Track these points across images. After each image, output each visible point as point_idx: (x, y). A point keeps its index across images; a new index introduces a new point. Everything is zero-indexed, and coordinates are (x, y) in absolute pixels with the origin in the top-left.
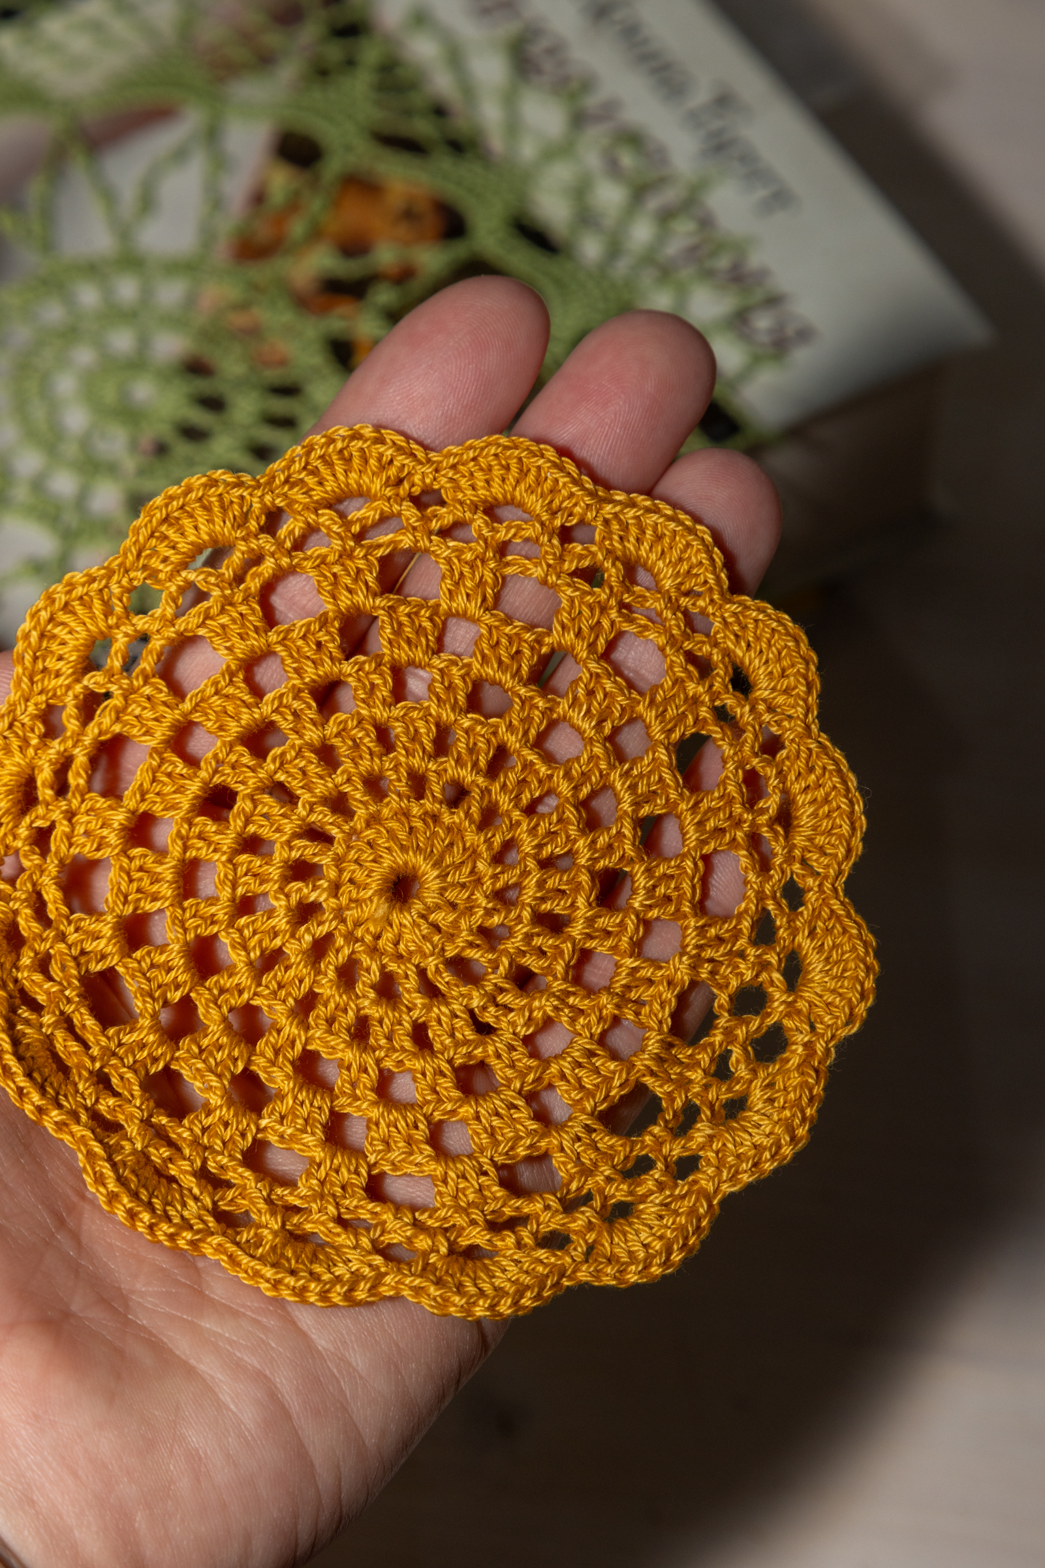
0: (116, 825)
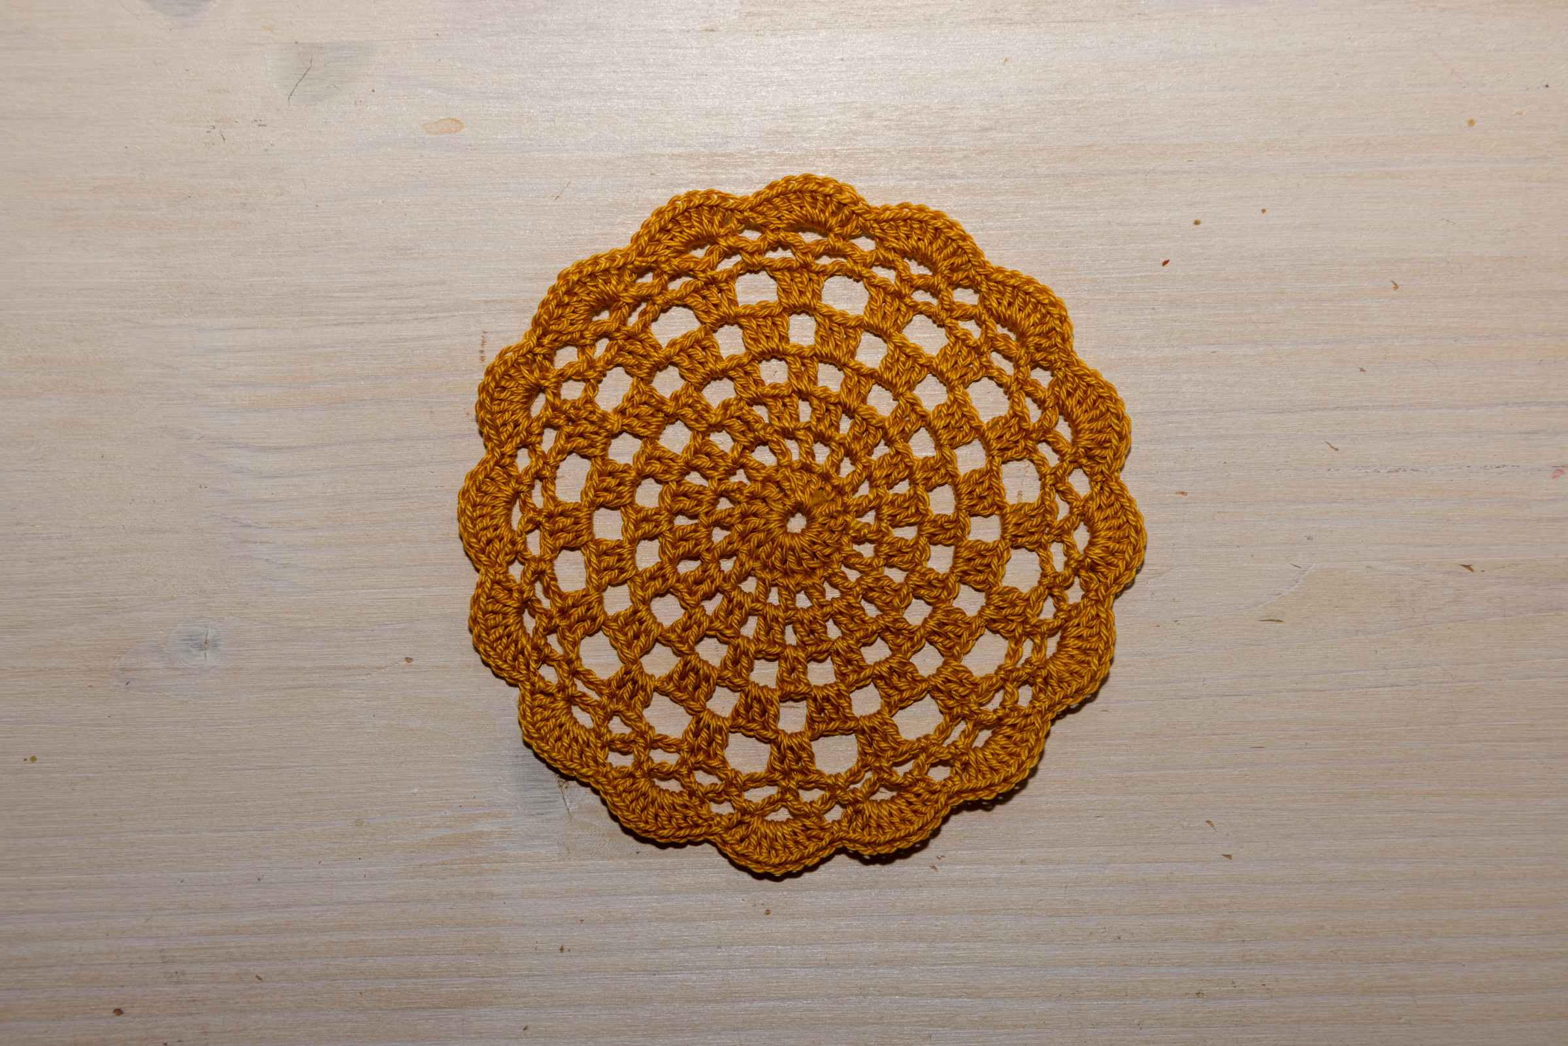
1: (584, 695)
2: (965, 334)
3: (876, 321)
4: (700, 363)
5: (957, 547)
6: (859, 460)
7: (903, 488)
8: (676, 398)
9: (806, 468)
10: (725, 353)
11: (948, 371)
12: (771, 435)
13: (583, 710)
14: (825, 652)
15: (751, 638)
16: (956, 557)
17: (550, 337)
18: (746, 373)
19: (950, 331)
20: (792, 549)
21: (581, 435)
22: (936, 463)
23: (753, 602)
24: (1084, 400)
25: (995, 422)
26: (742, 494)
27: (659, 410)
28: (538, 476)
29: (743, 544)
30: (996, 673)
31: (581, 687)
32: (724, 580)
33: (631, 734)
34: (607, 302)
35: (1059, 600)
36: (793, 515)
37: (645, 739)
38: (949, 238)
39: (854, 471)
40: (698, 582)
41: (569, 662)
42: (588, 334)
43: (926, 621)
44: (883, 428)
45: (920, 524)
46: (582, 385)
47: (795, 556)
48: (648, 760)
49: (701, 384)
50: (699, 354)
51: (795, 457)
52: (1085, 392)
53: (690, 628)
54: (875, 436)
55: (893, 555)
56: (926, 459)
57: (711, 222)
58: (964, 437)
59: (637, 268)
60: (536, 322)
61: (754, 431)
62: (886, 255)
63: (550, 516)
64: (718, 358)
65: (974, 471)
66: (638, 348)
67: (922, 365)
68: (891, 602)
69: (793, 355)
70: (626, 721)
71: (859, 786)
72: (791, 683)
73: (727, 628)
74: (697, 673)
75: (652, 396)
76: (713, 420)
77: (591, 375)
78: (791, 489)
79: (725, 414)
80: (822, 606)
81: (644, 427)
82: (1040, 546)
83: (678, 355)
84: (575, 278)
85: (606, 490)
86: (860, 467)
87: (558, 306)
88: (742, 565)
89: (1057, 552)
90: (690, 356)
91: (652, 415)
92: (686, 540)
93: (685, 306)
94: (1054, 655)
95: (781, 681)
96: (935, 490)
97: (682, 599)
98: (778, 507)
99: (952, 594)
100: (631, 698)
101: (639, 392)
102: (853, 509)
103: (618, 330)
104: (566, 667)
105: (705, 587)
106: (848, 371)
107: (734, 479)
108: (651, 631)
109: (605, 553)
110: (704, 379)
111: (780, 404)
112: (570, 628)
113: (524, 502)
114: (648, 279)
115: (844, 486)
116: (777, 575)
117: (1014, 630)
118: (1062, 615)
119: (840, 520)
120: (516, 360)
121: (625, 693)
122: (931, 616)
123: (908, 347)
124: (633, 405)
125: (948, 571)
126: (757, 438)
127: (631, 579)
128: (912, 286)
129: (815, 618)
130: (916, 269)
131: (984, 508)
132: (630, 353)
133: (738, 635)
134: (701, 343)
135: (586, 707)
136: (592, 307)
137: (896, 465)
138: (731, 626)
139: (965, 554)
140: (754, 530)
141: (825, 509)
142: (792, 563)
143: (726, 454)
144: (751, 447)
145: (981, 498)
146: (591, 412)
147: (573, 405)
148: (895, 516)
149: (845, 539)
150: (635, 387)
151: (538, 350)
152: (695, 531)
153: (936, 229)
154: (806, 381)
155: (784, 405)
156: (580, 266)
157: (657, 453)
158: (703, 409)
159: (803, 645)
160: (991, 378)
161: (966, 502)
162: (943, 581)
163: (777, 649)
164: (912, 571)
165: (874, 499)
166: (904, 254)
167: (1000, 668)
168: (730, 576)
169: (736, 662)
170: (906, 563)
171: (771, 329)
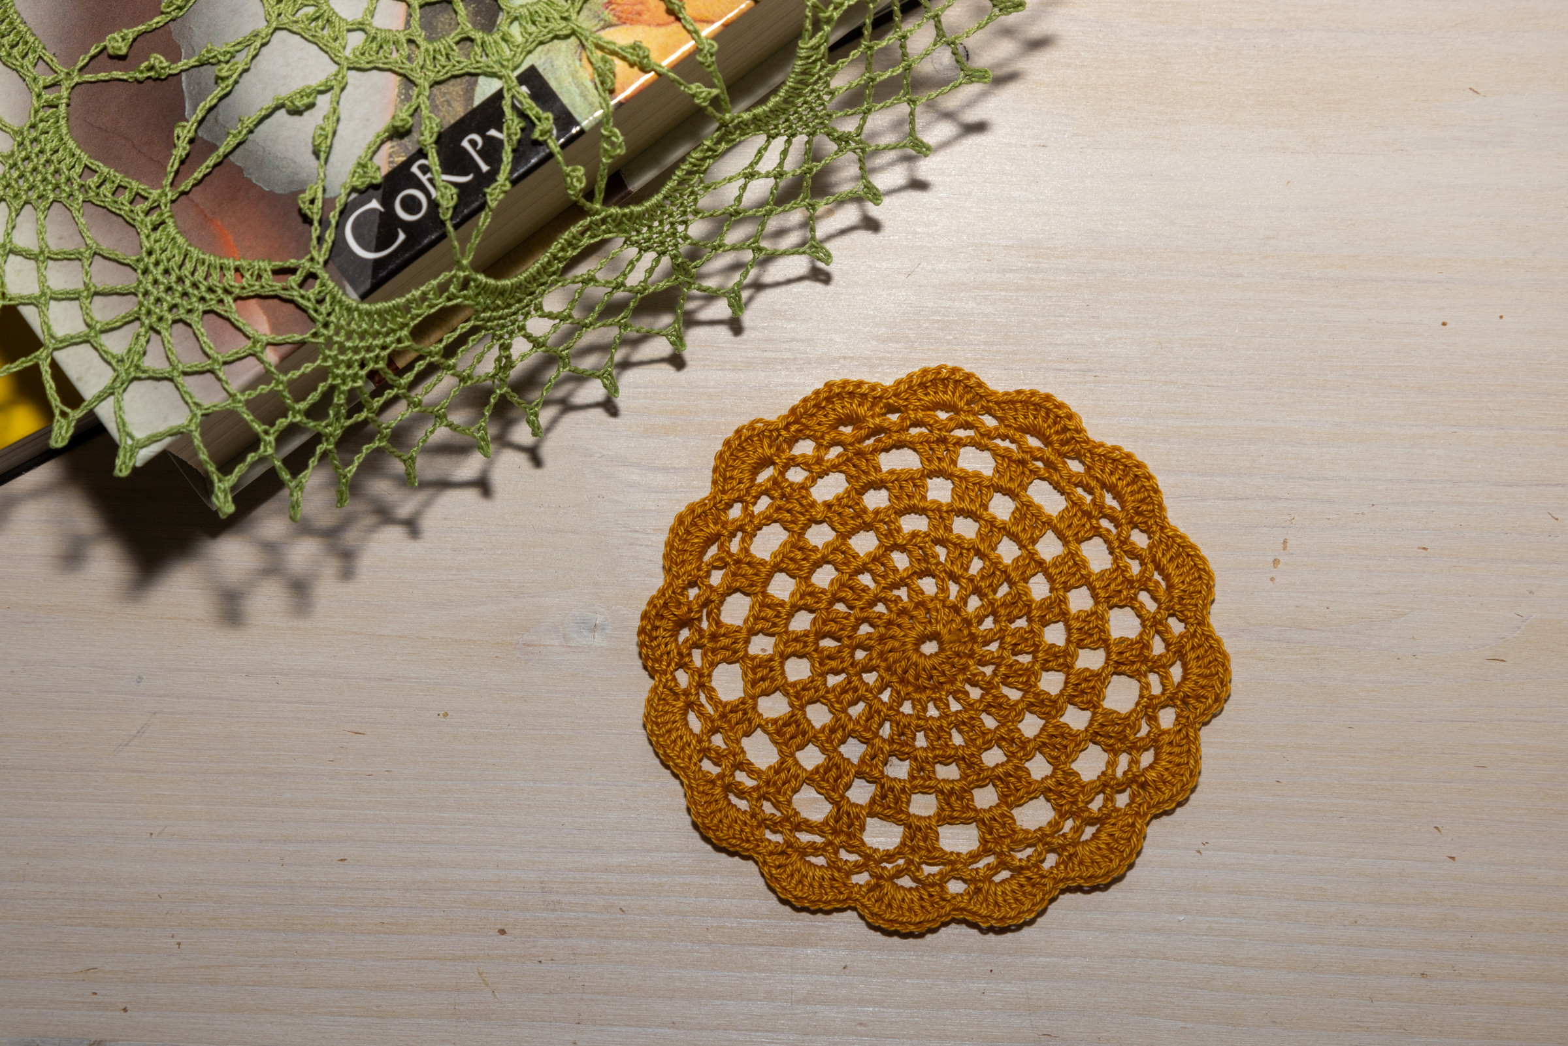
1: (702, 705)
2: (1126, 567)
3: (1061, 526)
4: (907, 495)
5: (1047, 722)
6: (1000, 622)
7: (1025, 659)
8: (877, 512)
9: (956, 609)
10: (931, 496)
11: (1099, 588)
12: (941, 572)
13: (697, 717)
14: (907, 753)
15: (854, 718)
16: (1043, 729)
17: (797, 426)
18: (941, 517)
19: (1115, 560)
20: (916, 664)
21: (789, 511)
22: (1059, 652)
23: (866, 691)
24: (1203, 658)
25: (1122, 640)
26: (896, 606)
27: (859, 516)
28: (741, 528)
29: (879, 644)
30: (1035, 831)
31: (703, 699)
32: (852, 665)
33: (725, 750)
34: (852, 420)
35: (1110, 799)
36: (930, 640)
37: (735, 759)
38: (1144, 486)
39: (991, 629)
40: (830, 657)
41: (701, 676)
42: (827, 437)
43: (997, 766)
44: (1029, 606)
45: (1026, 692)
46: (806, 474)
47: (915, 670)
48: (731, 775)
49: (901, 511)
50: (910, 488)
51: (952, 597)
52: (1206, 651)
53: (808, 689)
54: (1021, 611)
55: (995, 705)
56: (1053, 645)
57: (961, 398)
58: (1091, 643)
59: (889, 404)
60: (793, 411)
61: (928, 563)
62: (1089, 481)
63: (738, 562)
64: (924, 498)
65: (1087, 669)
66: (863, 465)
67: (1082, 575)
68: (975, 739)
69: (986, 521)
70: (726, 739)
71: (889, 866)
72: (870, 766)
73: (837, 702)
74: (798, 726)
75: (858, 504)
76: (899, 542)
77: (817, 469)
78: (936, 619)
79: (911, 540)
80: (919, 718)
81: (841, 524)
82: (1112, 750)
83: (893, 482)
84: (837, 390)
85: (792, 559)
86: (998, 628)
87: (815, 406)
88: (871, 659)
89: (1124, 760)
90: (901, 487)
91: (852, 518)
92: (836, 622)
93: (915, 450)
94: (1087, 841)
95: (862, 761)
96: (1050, 673)
97: (813, 666)
98: (919, 628)
99: (1029, 757)
100: (737, 724)
101: (849, 497)
102: (977, 657)
103: (852, 444)
104: (696, 678)
105: (834, 664)
106: (1025, 553)
107: (896, 592)
108: (776, 680)
109: (768, 606)
110: (905, 508)
111: (957, 552)
112: (713, 651)
113: (722, 544)
114: (894, 417)
115: (978, 636)
116: (895, 679)
117: (1062, 805)
118: (1105, 811)
119: (963, 661)
120: (763, 431)
121: (734, 718)
122: (1003, 764)
123: (1079, 556)
124: (839, 505)
125: (1032, 737)
126: (928, 570)
127: (779, 634)
128: (1100, 512)
129: (909, 725)
130: (1109, 501)
131: (1082, 702)
132: (854, 466)
133: (844, 711)
134: (917, 480)
135: (701, 714)
136: (841, 418)
137: (1027, 639)
138: (841, 703)
139: (1051, 730)
140: (893, 637)
141: (956, 647)
142: (910, 676)
143: (898, 570)
144: (922, 574)
145: (1083, 692)
146: (803, 497)
147: (791, 485)
148: (1009, 677)
149: (960, 677)
150: (847, 492)
151: (783, 432)
152: (846, 618)
153: (1136, 476)
154: (986, 544)
155: (961, 554)
156: (845, 383)
157: (844, 548)
158: (895, 529)
159: (891, 741)
160: (1133, 608)
161: (1070, 690)
162: (1024, 743)
163: (868, 735)
164: (1003, 725)
165: (998, 657)
166: (1104, 485)
167: (1040, 829)
168: (858, 663)
169: (833, 731)
170: (1000, 716)
171: (976, 494)
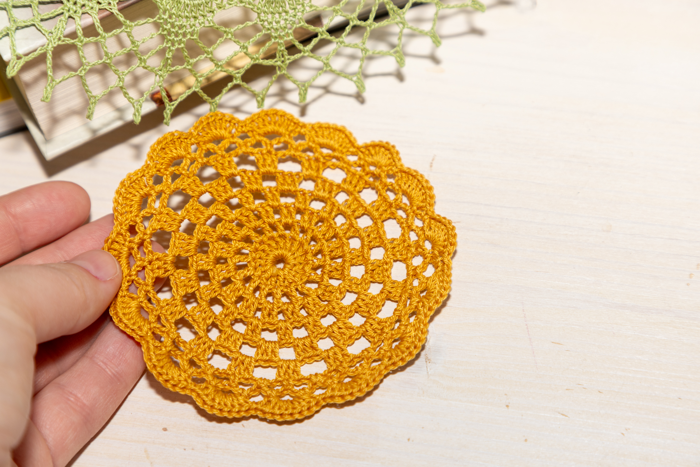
0: (169, 262)
